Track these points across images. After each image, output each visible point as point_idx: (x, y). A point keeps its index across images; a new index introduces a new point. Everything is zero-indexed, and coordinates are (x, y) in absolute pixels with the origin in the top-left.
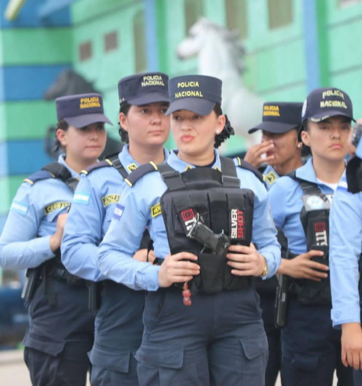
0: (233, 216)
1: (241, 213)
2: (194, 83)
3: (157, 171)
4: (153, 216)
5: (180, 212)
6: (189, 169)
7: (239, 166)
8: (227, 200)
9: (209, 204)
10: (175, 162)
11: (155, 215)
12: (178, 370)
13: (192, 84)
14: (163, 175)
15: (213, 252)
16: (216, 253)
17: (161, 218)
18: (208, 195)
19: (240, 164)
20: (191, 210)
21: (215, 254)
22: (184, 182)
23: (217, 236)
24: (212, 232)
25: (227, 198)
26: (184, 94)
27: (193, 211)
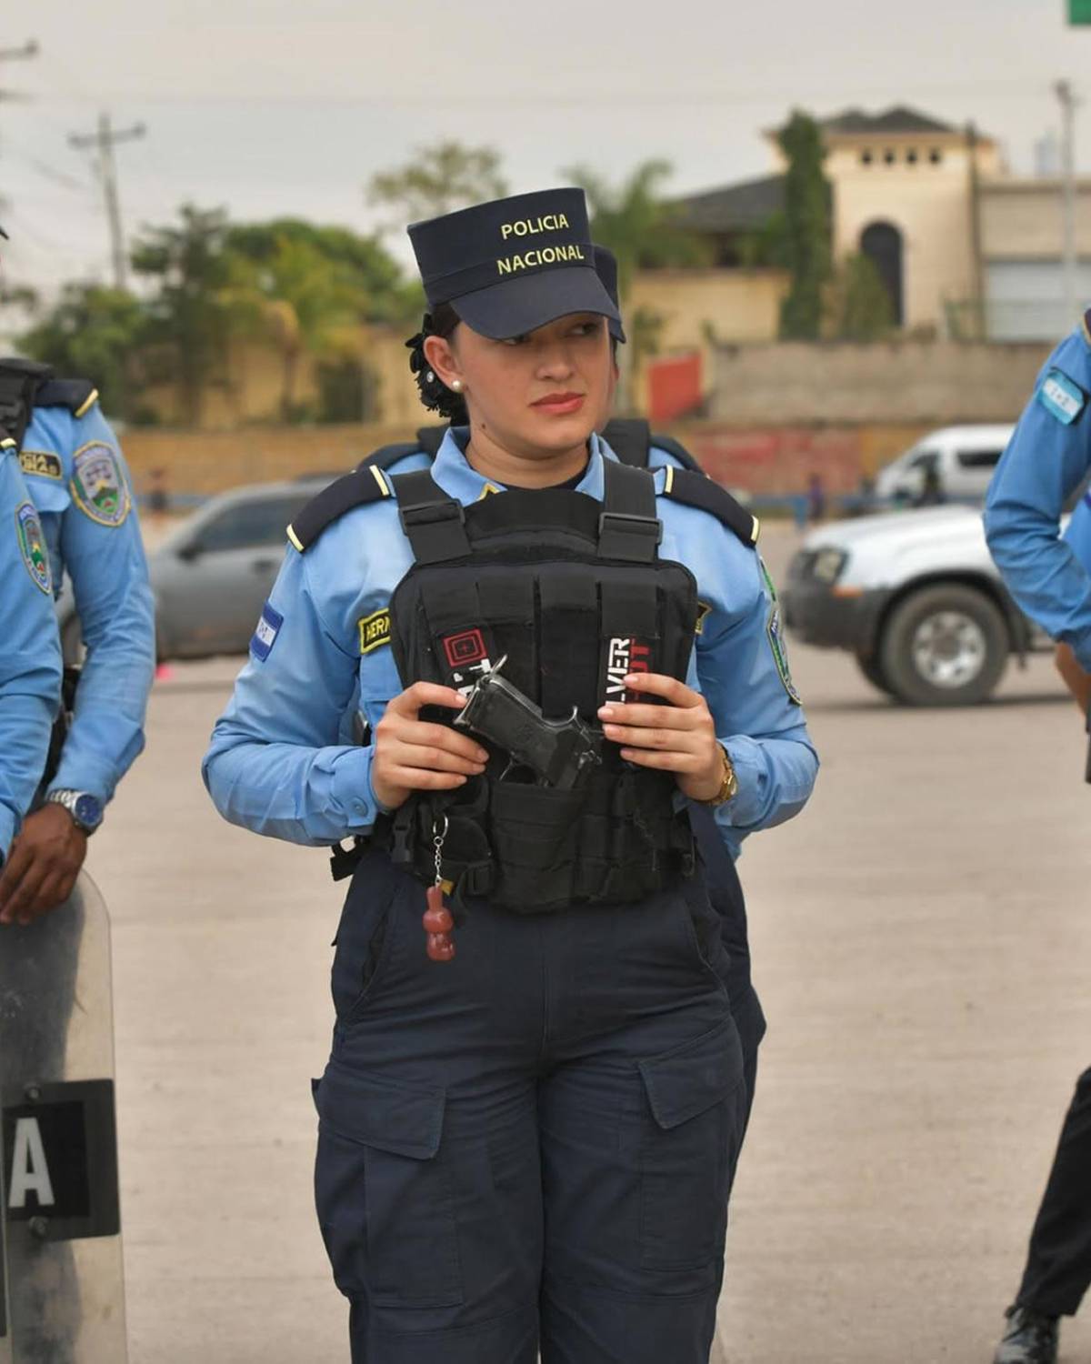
0: (616, 658)
1: (644, 650)
2: (555, 217)
3: (389, 497)
4: (363, 650)
5: (442, 637)
6: (489, 493)
7: (665, 495)
8: (600, 605)
9: (537, 616)
10: (450, 470)
11: (370, 647)
12: (427, 1165)
13: (550, 223)
14: (405, 512)
15: (540, 781)
16: (551, 785)
17: (387, 657)
18: (537, 586)
19: (668, 489)
20: (477, 632)
21: (546, 785)
22: (470, 539)
23: (552, 726)
24: (538, 712)
25: (599, 597)
26: (533, 258)
27: (482, 637)
